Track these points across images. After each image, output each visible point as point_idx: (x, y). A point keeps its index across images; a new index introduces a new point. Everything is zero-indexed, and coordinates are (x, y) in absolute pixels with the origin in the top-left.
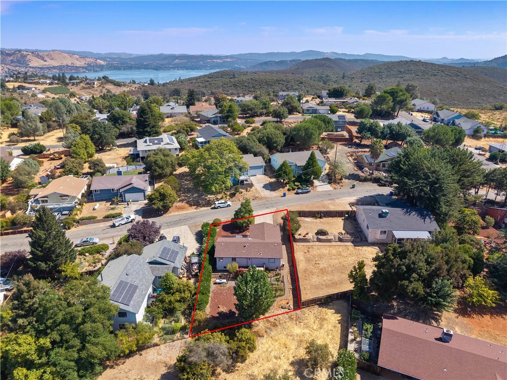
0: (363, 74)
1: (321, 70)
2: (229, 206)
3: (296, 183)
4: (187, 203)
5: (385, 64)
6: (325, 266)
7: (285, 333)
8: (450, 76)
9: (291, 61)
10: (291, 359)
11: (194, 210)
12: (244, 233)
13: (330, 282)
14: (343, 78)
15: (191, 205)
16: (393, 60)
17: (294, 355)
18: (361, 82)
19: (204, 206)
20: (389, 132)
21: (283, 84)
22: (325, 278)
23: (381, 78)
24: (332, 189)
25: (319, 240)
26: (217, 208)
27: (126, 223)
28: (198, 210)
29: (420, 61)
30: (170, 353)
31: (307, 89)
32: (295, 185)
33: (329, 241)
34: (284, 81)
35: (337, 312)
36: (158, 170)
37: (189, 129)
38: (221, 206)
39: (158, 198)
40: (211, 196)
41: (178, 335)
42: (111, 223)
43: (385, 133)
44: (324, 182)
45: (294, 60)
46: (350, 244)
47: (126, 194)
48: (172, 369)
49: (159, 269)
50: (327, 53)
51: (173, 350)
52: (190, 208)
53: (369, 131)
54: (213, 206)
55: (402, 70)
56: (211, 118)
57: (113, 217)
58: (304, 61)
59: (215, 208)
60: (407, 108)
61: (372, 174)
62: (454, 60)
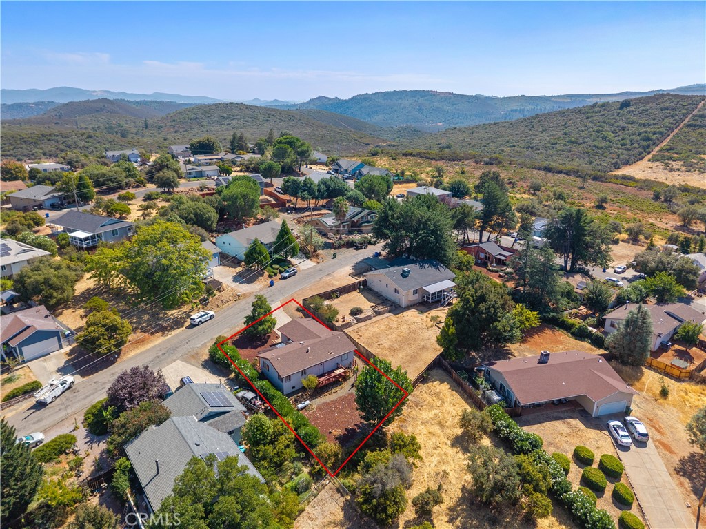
0: (174, 121)
1: (104, 117)
2: (212, 317)
3: (274, 266)
4: (143, 330)
5: (199, 107)
6: (389, 344)
7: (420, 422)
8: (284, 121)
9: (37, 104)
10: (449, 442)
11: (164, 339)
12: (269, 343)
13: (408, 358)
14: (146, 127)
15: (153, 334)
16: (197, 102)
17: (446, 438)
18: (176, 132)
19: (172, 328)
20: (325, 189)
21: (57, 141)
22: (401, 356)
23: (202, 126)
24: (315, 264)
25: (360, 320)
26: (198, 325)
27: (62, 393)
28: (169, 336)
29: (242, 103)
30: (326, 509)
31: (105, 146)
32: (274, 269)
33: (369, 318)
34: (58, 136)
35: (442, 382)
36: (55, 294)
37: (32, 222)
38: (203, 321)
39: (104, 335)
40: (172, 312)
41: (314, 487)
42: (31, 402)
43: (322, 190)
44: (301, 258)
45: (42, 102)
46: (388, 314)
47: (23, 348)
48: (347, 524)
49: (223, 422)
50: (94, 92)
51: (326, 505)
52: (152, 337)
53: (304, 191)
54: (187, 324)
55: (225, 115)
56: (44, 201)
57: (26, 392)
58: (67, 104)
59: (192, 326)
60: (310, 160)
61: (340, 238)
62: (268, 102)
